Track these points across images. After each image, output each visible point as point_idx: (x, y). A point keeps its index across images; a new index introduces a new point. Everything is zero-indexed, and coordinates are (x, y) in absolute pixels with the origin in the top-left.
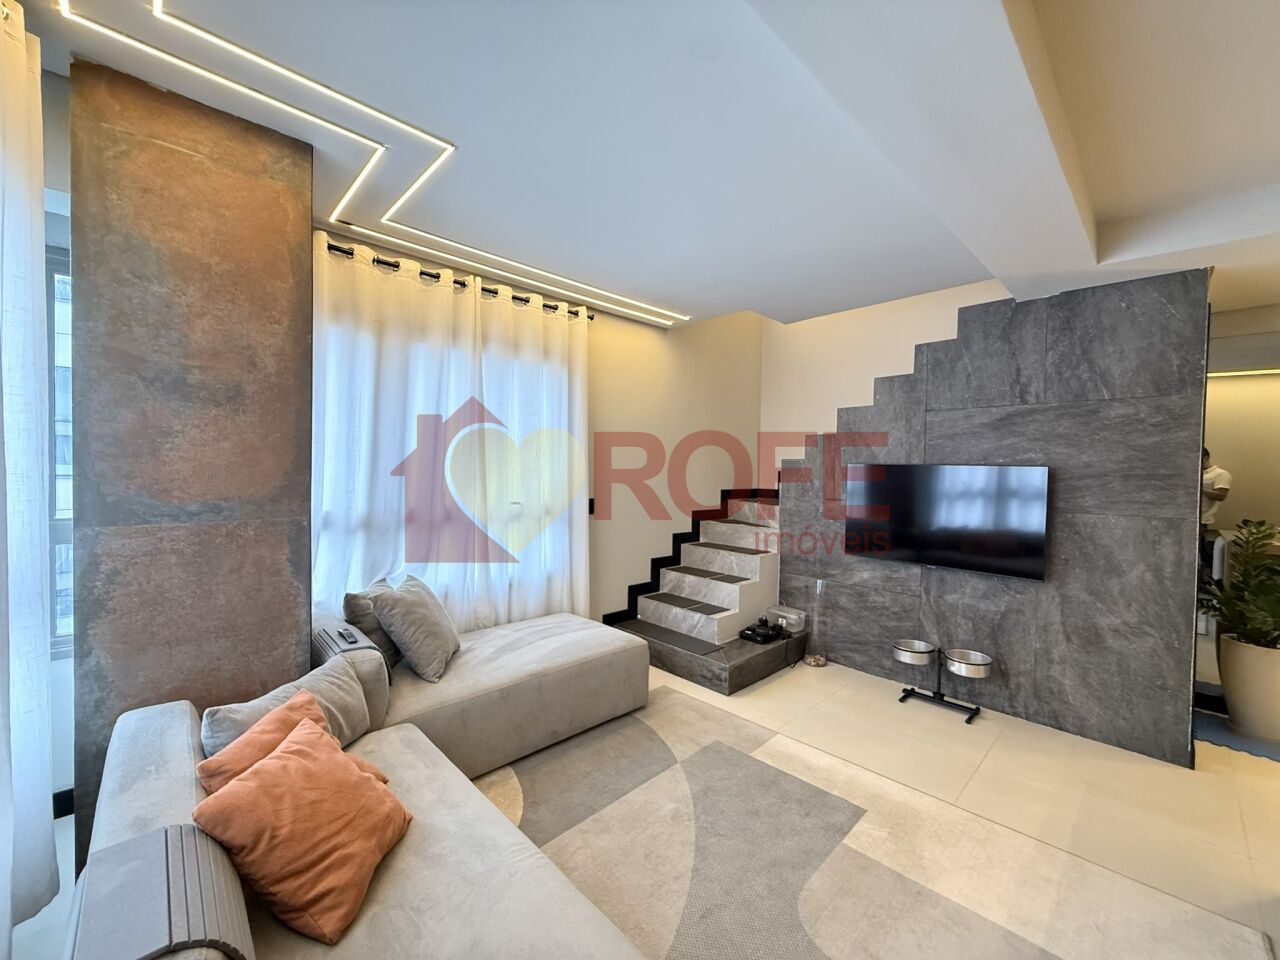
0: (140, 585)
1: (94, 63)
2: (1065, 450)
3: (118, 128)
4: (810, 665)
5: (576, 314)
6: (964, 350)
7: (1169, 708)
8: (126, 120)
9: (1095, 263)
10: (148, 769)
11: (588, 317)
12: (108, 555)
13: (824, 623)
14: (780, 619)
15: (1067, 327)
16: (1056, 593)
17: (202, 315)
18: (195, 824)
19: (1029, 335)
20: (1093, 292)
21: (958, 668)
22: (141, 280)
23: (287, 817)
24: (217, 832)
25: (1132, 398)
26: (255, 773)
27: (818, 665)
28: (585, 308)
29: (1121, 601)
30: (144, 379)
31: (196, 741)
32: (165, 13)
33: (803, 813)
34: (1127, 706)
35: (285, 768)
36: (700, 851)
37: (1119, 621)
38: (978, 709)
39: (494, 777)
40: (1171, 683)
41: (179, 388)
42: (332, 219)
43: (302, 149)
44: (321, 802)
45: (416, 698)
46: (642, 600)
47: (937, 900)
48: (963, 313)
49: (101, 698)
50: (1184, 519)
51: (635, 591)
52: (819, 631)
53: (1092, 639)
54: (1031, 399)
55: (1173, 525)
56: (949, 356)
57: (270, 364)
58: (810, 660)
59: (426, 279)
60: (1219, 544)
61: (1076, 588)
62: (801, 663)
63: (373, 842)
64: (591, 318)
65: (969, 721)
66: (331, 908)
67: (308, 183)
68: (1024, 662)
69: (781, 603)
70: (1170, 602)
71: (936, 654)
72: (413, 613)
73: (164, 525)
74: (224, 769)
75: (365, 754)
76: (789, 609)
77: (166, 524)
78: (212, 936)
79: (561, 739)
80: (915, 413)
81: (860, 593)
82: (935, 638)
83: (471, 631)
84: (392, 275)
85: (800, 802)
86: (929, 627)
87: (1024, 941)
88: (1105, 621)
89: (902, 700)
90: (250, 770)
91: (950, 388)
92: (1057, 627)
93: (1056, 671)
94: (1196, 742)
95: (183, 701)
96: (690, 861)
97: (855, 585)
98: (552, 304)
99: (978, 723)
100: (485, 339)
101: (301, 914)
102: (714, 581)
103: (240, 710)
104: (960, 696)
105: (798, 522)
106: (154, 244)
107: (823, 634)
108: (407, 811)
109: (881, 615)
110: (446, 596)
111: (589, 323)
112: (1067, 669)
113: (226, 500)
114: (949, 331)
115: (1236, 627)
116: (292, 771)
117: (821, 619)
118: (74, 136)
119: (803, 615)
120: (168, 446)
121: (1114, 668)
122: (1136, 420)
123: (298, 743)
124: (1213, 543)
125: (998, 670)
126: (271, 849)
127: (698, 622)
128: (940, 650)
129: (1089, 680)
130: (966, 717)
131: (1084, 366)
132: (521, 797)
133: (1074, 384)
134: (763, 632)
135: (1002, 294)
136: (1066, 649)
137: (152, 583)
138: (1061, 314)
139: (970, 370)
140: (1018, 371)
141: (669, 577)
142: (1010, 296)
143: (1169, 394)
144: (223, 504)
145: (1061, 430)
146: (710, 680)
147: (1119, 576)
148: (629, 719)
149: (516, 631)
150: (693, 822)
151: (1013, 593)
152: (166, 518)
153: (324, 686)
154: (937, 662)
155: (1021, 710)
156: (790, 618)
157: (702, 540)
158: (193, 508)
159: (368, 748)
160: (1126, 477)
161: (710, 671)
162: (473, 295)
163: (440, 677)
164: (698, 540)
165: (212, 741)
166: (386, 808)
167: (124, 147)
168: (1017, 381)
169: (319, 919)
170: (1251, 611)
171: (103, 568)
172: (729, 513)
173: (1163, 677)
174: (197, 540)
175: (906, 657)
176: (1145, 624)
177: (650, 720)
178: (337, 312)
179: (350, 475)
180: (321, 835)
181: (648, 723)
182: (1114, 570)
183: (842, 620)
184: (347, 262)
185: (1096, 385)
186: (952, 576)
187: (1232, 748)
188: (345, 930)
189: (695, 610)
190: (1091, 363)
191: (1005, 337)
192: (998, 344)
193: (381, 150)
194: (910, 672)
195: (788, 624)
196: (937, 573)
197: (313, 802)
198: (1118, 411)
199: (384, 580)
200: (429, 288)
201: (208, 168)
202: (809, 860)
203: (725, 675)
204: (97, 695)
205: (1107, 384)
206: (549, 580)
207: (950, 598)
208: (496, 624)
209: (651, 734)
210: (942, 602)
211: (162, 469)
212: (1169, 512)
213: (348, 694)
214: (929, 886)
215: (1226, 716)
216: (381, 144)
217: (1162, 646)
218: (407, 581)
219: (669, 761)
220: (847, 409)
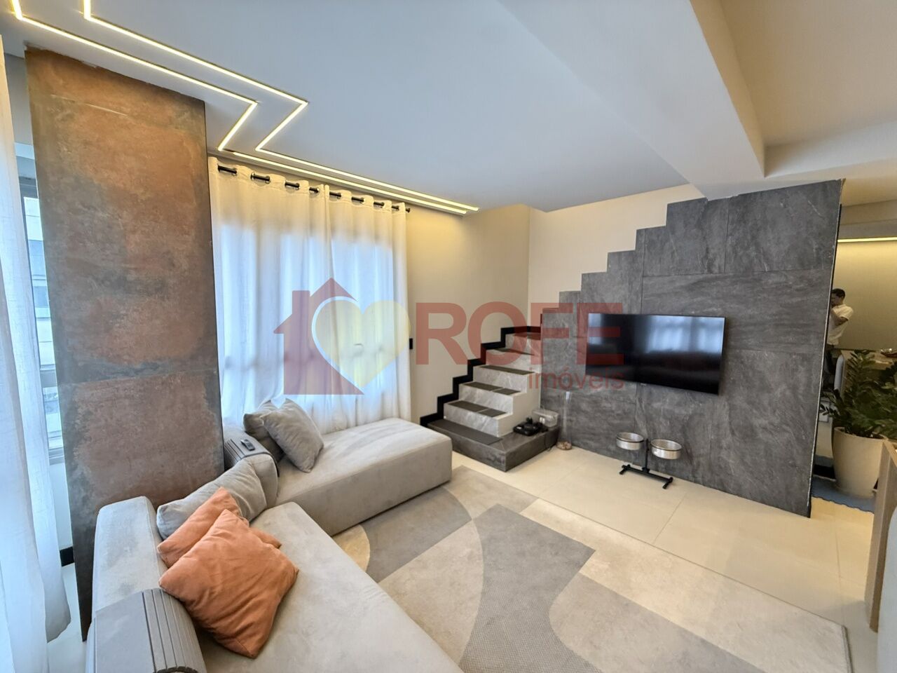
0: (106, 420)
1: (42, 49)
2: (737, 306)
3: (63, 98)
4: (561, 449)
5: (397, 208)
6: (670, 235)
7: (796, 478)
8: (69, 91)
9: (762, 176)
10: (125, 549)
11: (407, 210)
12: (83, 402)
13: (571, 421)
14: (541, 419)
15: (742, 220)
16: (726, 403)
17: (134, 232)
18: (160, 588)
19: (716, 224)
20: (761, 195)
21: (659, 453)
22: (89, 209)
23: (219, 580)
24: (176, 593)
25: (784, 270)
26: (197, 552)
27: (566, 449)
28: (403, 203)
29: (769, 408)
30: (97, 280)
31: (154, 526)
32: (93, 16)
33: (553, 553)
34: (770, 477)
35: (215, 546)
36: (487, 580)
37: (767, 422)
38: (672, 479)
39: (350, 533)
40: (799, 462)
41: (122, 284)
42: (221, 148)
43: (197, 104)
44: (239, 568)
45: (297, 484)
46: (447, 407)
47: (639, 609)
48: (672, 209)
49: (87, 496)
50: (814, 355)
51: (442, 400)
52: (567, 426)
53: (748, 434)
54: (716, 270)
55: (806, 359)
56: (660, 238)
57: (184, 264)
58: (561, 445)
59: (289, 188)
60: (840, 361)
61: (740, 400)
62: (554, 448)
63: (275, 591)
64: (408, 210)
65: (665, 487)
66: (251, 636)
67: (203, 130)
68: (703, 448)
69: (541, 407)
70: (802, 410)
71: (645, 443)
72: (292, 426)
73: (118, 379)
74: (175, 547)
75: (265, 525)
76: (547, 411)
77: (120, 378)
78: (179, 665)
79: (394, 505)
80: (635, 278)
81: (595, 402)
82: (644, 431)
83: (331, 432)
84: (265, 186)
85: (552, 545)
86: (641, 424)
87: (691, 634)
88: (759, 422)
89: (622, 473)
90: (193, 549)
91: (660, 261)
92: (726, 425)
93: (724, 454)
94: (813, 499)
95: (141, 497)
96: (479, 587)
97: (591, 395)
98: (380, 202)
99: (671, 488)
100: (333, 229)
101: (232, 640)
102: (496, 394)
103: (181, 504)
104: (660, 469)
105: (553, 353)
106: (96, 182)
107: (569, 428)
108: (295, 566)
109: (609, 416)
110: (313, 410)
111: (406, 215)
112: (731, 453)
113: (160, 359)
114: (660, 220)
115: (845, 423)
116: (220, 549)
117: (569, 418)
118: (32, 106)
119: (556, 415)
120: (118, 325)
121: (762, 453)
122: (787, 286)
123: (222, 528)
124: (836, 359)
125: (686, 453)
126: (210, 602)
127: (485, 421)
128: (647, 440)
129: (746, 460)
130: (663, 484)
131: (752, 248)
132: (369, 545)
133: (745, 261)
134: (530, 427)
135: (698, 195)
136: (731, 440)
137: (114, 419)
138: (738, 210)
139: (674, 248)
140: (707, 251)
141: (466, 391)
142: (703, 197)
143: (810, 269)
144: (159, 363)
145: (734, 292)
146: (493, 462)
147: (769, 392)
148: (439, 491)
149: (361, 433)
150: (482, 561)
151: (698, 402)
152: (121, 375)
153: (235, 482)
154: (646, 448)
155: (700, 479)
156: (548, 418)
157: (487, 364)
158: (138, 366)
159: (267, 522)
160: (777, 325)
161: (493, 456)
162: (323, 198)
163: (311, 469)
164: (485, 363)
165: (164, 526)
166: (282, 567)
167: (69, 112)
168: (706, 257)
169: (244, 643)
170: (855, 414)
171: (80, 410)
172: (506, 344)
173: (794, 459)
174: (142, 388)
175: (625, 445)
176: (784, 424)
177: (453, 490)
178: (227, 215)
179: (243, 331)
180: (242, 589)
181: (452, 492)
182: (766, 388)
183: (583, 419)
184: (232, 178)
185: (760, 261)
186: (656, 391)
187: (836, 503)
188: (261, 648)
189: (483, 414)
190: (757, 245)
191: (699, 225)
192: (694, 230)
193: (254, 105)
194: (628, 454)
195: (547, 421)
196: (646, 388)
197: (235, 569)
198: (774, 279)
199: (270, 401)
200: (292, 194)
201: (131, 123)
202: (557, 584)
203: (503, 458)
204: (83, 494)
205: (767, 260)
206: (383, 395)
207: (656, 405)
208: (348, 427)
209: (454, 500)
210: (650, 408)
211: (115, 341)
212: (803, 350)
213: (251, 486)
214: (633, 600)
215: (834, 480)
216: (254, 101)
217: (794, 438)
218: (285, 403)
219: (466, 519)
220: (589, 274)
